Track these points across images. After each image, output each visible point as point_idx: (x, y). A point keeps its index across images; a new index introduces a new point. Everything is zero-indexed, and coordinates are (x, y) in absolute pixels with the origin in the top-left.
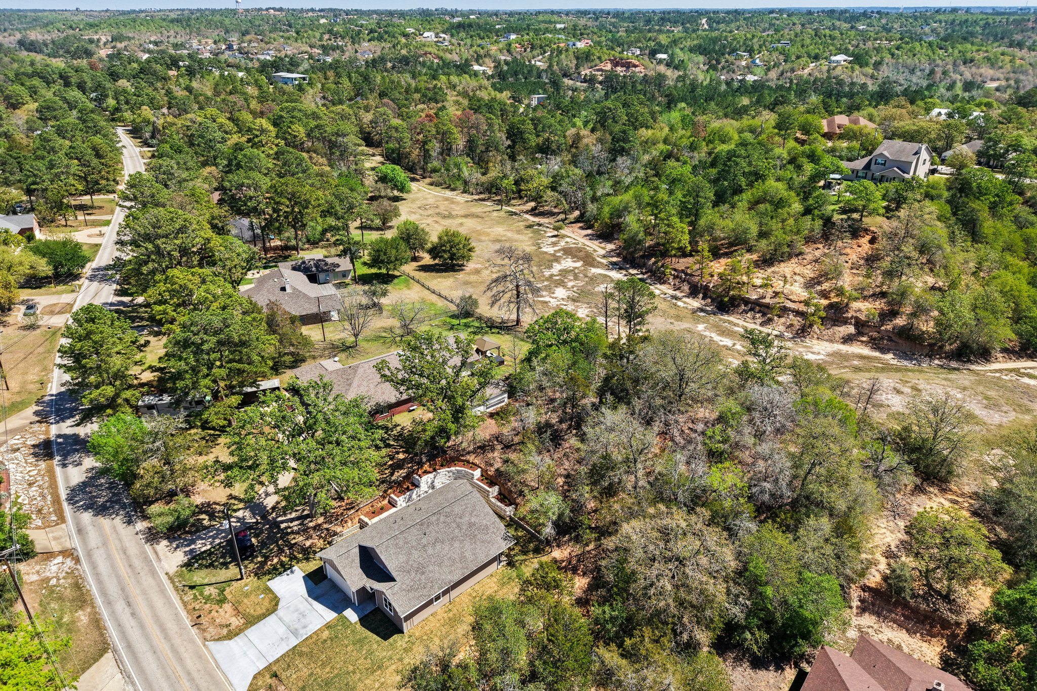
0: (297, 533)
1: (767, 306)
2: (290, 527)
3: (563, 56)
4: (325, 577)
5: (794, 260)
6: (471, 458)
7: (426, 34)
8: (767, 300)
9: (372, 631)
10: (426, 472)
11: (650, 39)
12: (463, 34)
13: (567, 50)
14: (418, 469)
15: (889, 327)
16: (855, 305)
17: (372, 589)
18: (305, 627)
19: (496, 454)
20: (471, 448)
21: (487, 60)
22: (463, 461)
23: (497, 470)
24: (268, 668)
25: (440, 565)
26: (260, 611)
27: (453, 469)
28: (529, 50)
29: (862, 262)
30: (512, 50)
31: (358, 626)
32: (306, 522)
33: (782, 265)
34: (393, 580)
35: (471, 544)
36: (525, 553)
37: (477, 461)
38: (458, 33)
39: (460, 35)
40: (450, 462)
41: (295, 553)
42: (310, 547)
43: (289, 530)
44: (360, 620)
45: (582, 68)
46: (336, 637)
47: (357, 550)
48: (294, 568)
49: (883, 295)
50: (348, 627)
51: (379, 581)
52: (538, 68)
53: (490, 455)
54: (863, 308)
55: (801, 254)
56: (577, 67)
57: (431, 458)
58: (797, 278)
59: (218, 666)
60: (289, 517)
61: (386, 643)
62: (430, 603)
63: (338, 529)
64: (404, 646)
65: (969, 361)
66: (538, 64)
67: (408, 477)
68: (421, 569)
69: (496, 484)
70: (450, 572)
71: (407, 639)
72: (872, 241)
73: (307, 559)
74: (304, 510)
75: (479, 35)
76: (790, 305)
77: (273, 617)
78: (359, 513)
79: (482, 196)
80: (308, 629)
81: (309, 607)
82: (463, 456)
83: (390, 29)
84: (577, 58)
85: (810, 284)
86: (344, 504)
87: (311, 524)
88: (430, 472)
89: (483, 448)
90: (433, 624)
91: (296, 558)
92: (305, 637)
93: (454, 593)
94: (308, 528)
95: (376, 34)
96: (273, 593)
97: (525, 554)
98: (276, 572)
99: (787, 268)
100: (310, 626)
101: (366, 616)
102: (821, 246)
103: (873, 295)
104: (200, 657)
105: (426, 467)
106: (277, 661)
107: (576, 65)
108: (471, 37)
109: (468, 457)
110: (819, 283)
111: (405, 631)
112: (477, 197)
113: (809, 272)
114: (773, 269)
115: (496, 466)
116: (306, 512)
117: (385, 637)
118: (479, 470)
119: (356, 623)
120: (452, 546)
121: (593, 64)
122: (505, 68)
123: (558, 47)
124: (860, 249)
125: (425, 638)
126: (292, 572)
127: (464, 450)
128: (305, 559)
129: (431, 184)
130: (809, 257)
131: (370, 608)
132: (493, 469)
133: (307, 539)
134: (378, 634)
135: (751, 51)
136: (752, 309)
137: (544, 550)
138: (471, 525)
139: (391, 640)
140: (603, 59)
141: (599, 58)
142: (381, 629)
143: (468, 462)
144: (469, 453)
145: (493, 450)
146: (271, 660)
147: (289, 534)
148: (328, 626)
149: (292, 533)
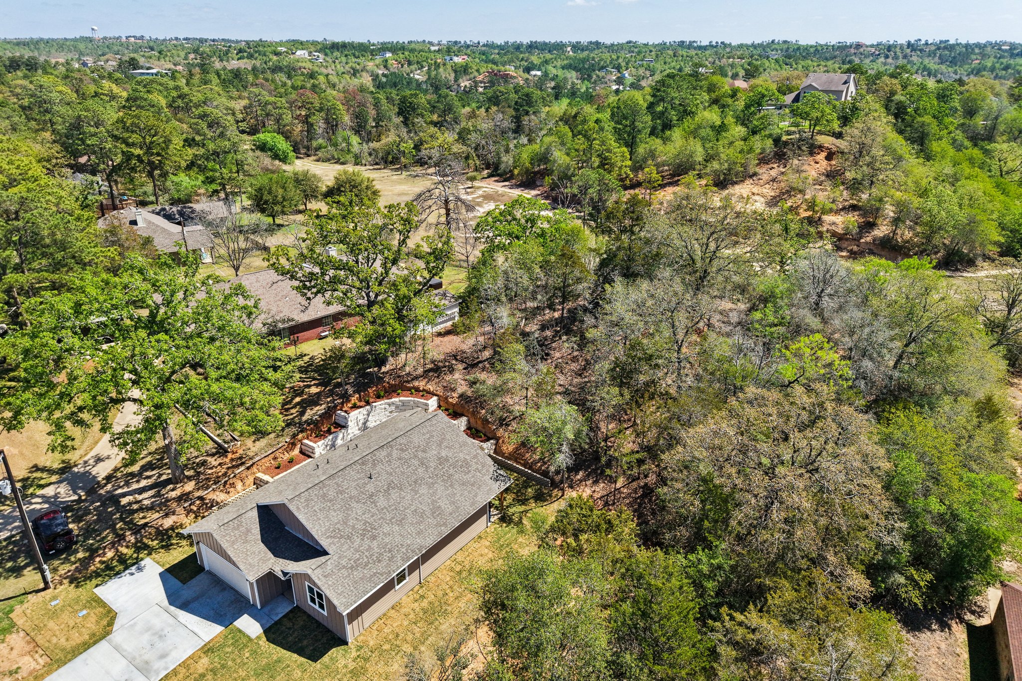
0: (151, 508)
2: (137, 502)
3: (441, 70)
4: (201, 569)
5: (749, 182)
6: (421, 384)
7: (299, 53)
9: (289, 649)
10: (355, 407)
11: (522, 59)
12: (337, 54)
13: (444, 65)
14: (342, 403)
15: (869, 239)
16: (828, 218)
17: (285, 574)
18: (163, 656)
19: (457, 376)
20: (420, 370)
21: (364, 74)
22: (409, 389)
23: (461, 396)
25: (400, 523)
26: (77, 638)
27: (395, 400)
28: (406, 66)
29: (823, 178)
30: (389, 66)
31: (263, 641)
32: (163, 492)
33: (737, 187)
34: (325, 553)
35: (446, 489)
36: (524, 502)
37: (431, 387)
38: (332, 53)
39: (335, 54)
40: (390, 391)
41: (145, 540)
42: (172, 528)
43: (135, 507)
44: (265, 632)
45: (461, 80)
46: (223, 666)
47: (255, 513)
48: (143, 563)
49: (854, 208)
50: (245, 646)
51: (297, 560)
52: (417, 80)
53: (448, 378)
54: (838, 221)
55: (755, 174)
56: (456, 80)
57: (361, 388)
58: (756, 198)
60: (135, 486)
61: (318, 665)
62: (388, 587)
63: (220, 496)
64: (352, 665)
65: (957, 270)
66: (417, 77)
67: (328, 414)
68: (369, 532)
69: (462, 415)
70: (419, 533)
71: (354, 654)
72: (829, 158)
73: (167, 547)
74: (160, 475)
75: (354, 55)
77: (102, 647)
78: (254, 469)
79: (376, 167)
80: (169, 659)
81: (171, 620)
82: (408, 382)
83: (261, 49)
84: (455, 71)
85: (773, 202)
86: (227, 460)
87: (173, 494)
88: (361, 407)
89: (436, 370)
90: (398, 622)
91: (146, 547)
93: (426, 569)
94: (168, 500)
95: (245, 54)
96: (105, 605)
97: (523, 504)
98: (109, 572)
99: (743, 189)
100: (174, 654)
101: (277, 623)
102: (775, 166)
103: (844, 209)
105: (354, 399)
107: (455, 77)
108: (346, 56)
109: (416, 383)
111: (350, 639)
112: (371, 167)
113: (769, 191)
114: (727, 191)
115: (460, 390)
116: (164, 477)
117: (314, 656)
118: (435, 398)
119: (258, 638)
120: (416, 492)
121: (472, 76)
122: (384, 80)
123: (436, 62)
124: (818, 166)
125: (386, 647)
126: (140, 569)
127: (409, 374)
128: (162, 547)
129: (318, 161)
130: (765, 177)
131: (283, 609)
132: (455, 395)
133: (167, 515)
134: (300, 652)
135: (618, 68)
137: (550, 496)
138: (442, 461)
139: (326, 659)
140: (481, 71)
141: (478, 71)
142: (305, 643)
143: (417, 390)
144: (416, 378)
145: (451, 370)
147: (136, 511)
148: (208, 649)
149: (141, 509)
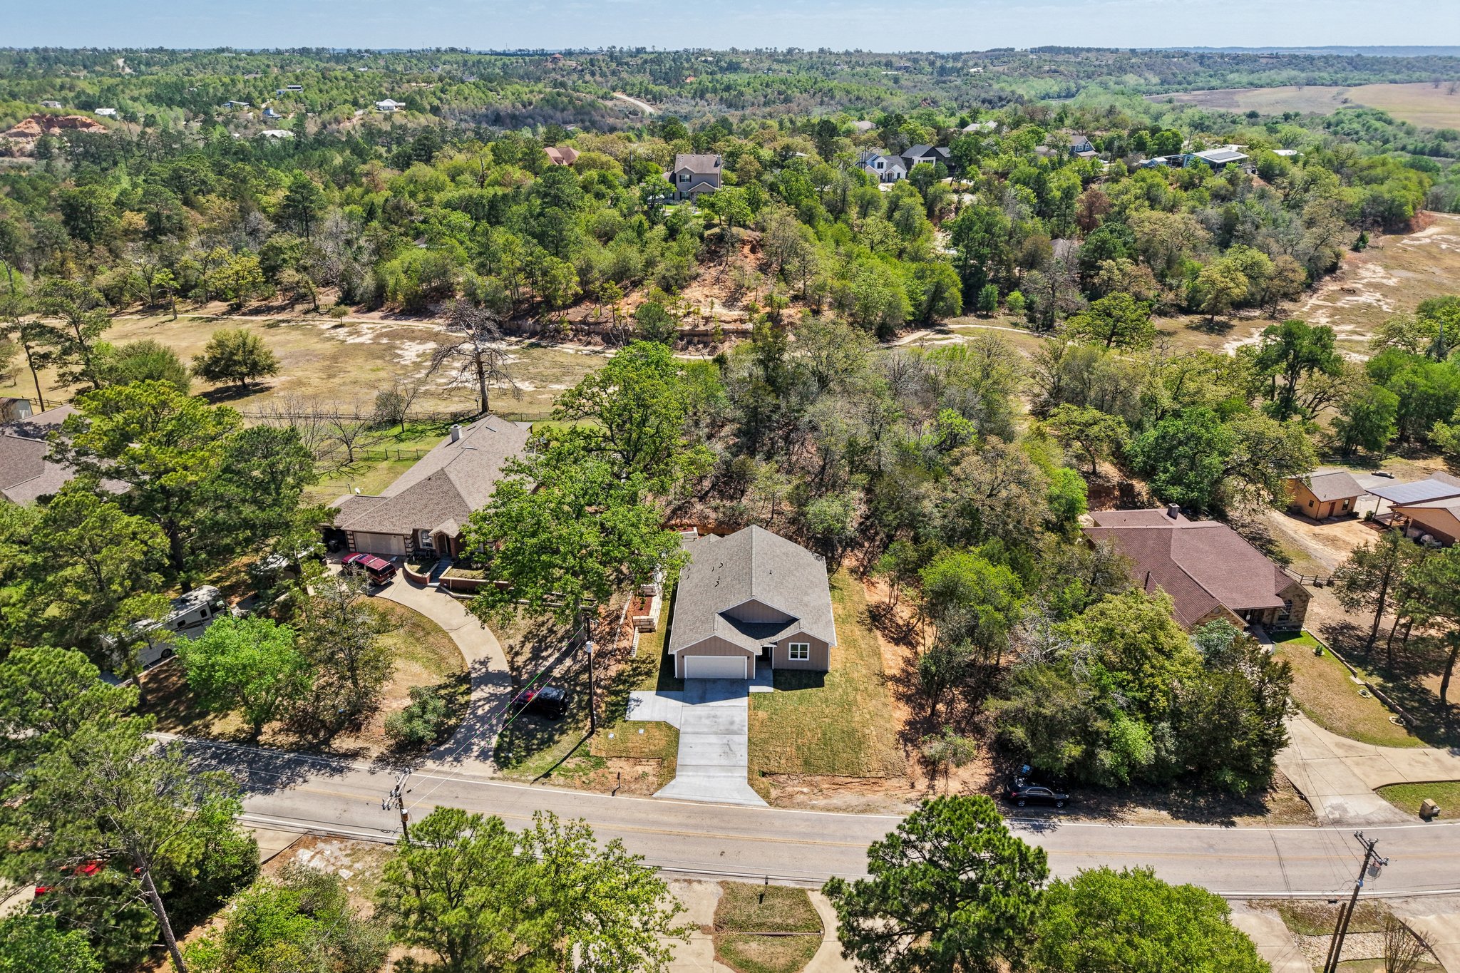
1: (705, 334)
2: (567, 670)
4: (686, 680)
5: (694, 284)
6: (677, 521)
8: (702, 328)
9: (801, 688)
19: (699, 507)
24: (750, 771)
26: (661, 741)
29: (759, 272)
31: (780, 691)
33: (687, 290)
34: (794, 620)
37: (686, 521)
41: (613, 688)
43: (571, 674)
44: (775, 687)
46: (776, 710)
48: (634, 697)
50: (773, 698)
55: (698, 275)
58: (712, 299)
59: (701, 802)
60: (547, 664)
61: (826, 687)
63: (624, 644)
64: (844, 679)
65: (889, 340)
71: (838, 673)
72: (753, 250)
73: (635, 684)
76: (727, 326)
77: (683, 739)
78: (629, 615)
80: (739, 722)
81: (707, 709)
85: (729, 303)
90: (839, 653)
91: (619, 690)
92: (746, 729)
96: (649, 722)
98: (619, 712)
99: (693, 292)
100: (738, 719)
101: (775, 681)
102: (712, 265)
103: (791, 300)
104: (670, 810)
106: (751, 761)
110: (737, 300)
111: (832, 669)
113: (719, 292)
114: (682, 296)
117: (819, 684)
119: (775, 691)
124: (748, 260)
126: (638, 700)
130: (708, 277)
131: (768, 674)
132: (711, 521)
134: (809, 687)
136: (689, 343)
139: (827, 682)
142: (805, 682)
146: (744, 761)
147: (577, 675)
148: (753, 708)
149: (578, 673)
